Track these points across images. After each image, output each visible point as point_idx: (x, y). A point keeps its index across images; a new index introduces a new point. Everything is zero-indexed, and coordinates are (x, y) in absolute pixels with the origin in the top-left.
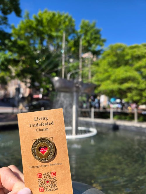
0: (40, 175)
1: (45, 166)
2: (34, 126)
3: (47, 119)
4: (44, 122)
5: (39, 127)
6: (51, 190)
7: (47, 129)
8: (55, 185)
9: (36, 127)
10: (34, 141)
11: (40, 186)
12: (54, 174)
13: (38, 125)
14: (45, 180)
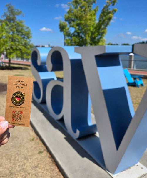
0: (14, 112)
1: (18, 107)
2: (16, 84)
3: (23, 82)
4: (22, 83)
5: (18, 86)
6: (18, 121)
7: (23, 88)
8: (21, 119)
9: (17, 85)
10: (14, 93)
11: (13, 117)
12: (21, 113)
13: (18, 84)
14: (16, 115)
